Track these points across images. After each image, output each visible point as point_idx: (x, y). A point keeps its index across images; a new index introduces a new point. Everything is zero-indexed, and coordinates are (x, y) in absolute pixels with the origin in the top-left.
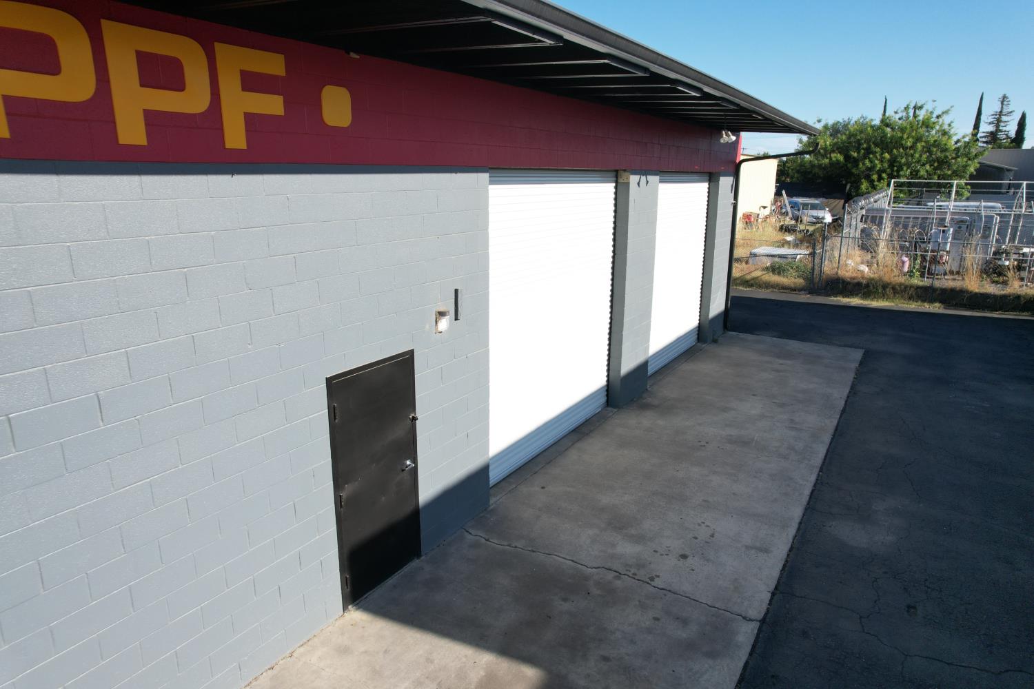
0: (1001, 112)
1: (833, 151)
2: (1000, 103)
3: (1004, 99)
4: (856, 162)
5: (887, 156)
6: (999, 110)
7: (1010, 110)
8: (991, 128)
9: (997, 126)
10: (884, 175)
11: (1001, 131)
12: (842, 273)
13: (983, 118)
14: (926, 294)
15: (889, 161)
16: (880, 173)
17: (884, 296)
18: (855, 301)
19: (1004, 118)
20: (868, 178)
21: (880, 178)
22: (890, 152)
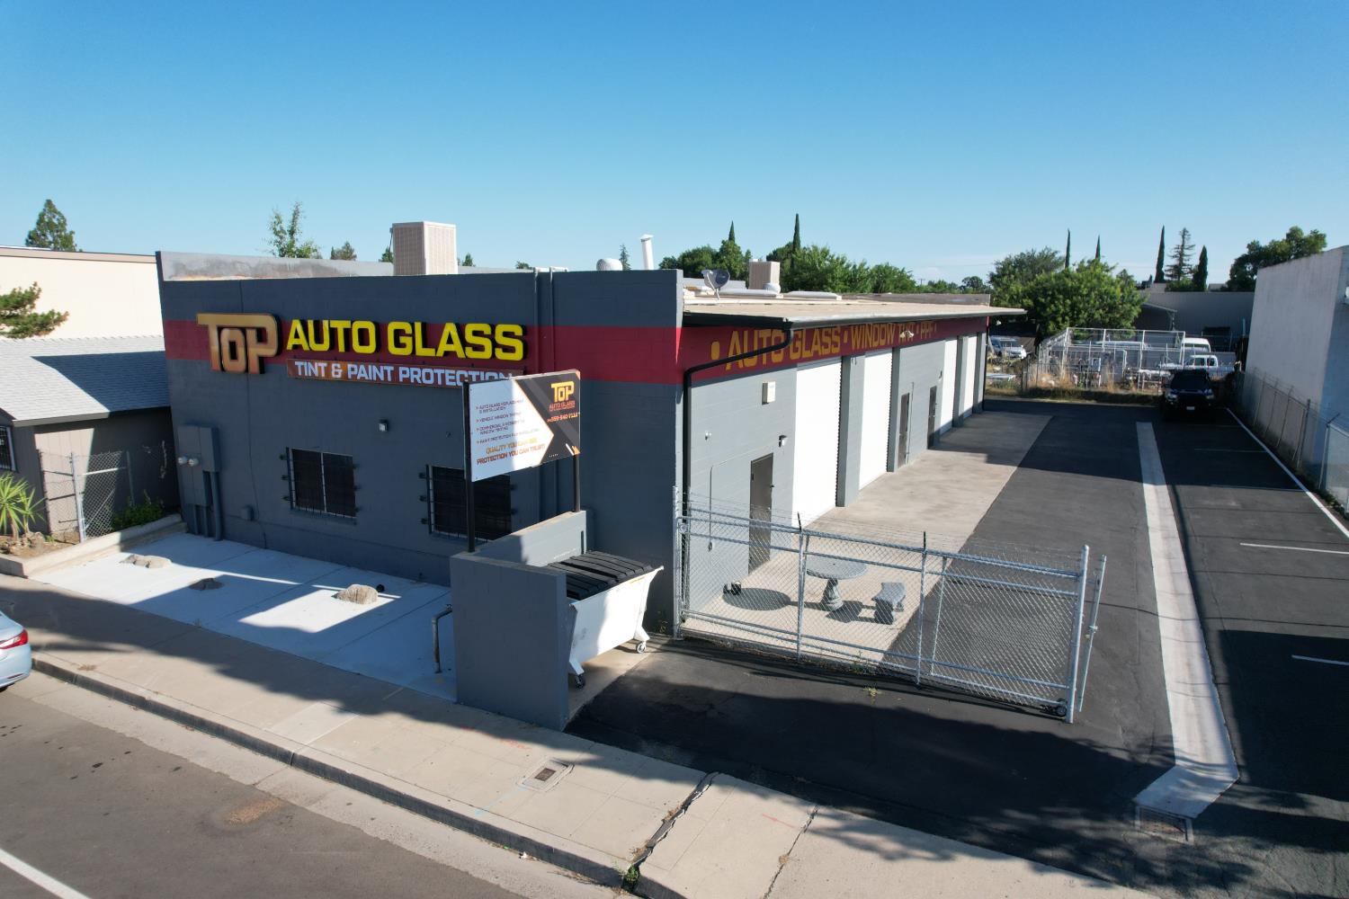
0: (1183, 245)
1: (1024, 297)
2: (1181, 237)
3: (1184, 233)
4: (1044, 306)
5: (1068, 301)
6: (1181, 244)
7: (1191, 244)
8: (1175, 262)
9: (1181, 260)
10: (1067, 318)
11: (1185, 265)
12: (1039, 385)
13: (1166, 251)
14: (1087, 395)
15: (1070, 305)
16: (1063, 315)
17: (1064, 397)
18: (1048, 400)
19: (1186, 252)
20: (1054, 319)
21: (1064, 321)
22: (1071, 299)
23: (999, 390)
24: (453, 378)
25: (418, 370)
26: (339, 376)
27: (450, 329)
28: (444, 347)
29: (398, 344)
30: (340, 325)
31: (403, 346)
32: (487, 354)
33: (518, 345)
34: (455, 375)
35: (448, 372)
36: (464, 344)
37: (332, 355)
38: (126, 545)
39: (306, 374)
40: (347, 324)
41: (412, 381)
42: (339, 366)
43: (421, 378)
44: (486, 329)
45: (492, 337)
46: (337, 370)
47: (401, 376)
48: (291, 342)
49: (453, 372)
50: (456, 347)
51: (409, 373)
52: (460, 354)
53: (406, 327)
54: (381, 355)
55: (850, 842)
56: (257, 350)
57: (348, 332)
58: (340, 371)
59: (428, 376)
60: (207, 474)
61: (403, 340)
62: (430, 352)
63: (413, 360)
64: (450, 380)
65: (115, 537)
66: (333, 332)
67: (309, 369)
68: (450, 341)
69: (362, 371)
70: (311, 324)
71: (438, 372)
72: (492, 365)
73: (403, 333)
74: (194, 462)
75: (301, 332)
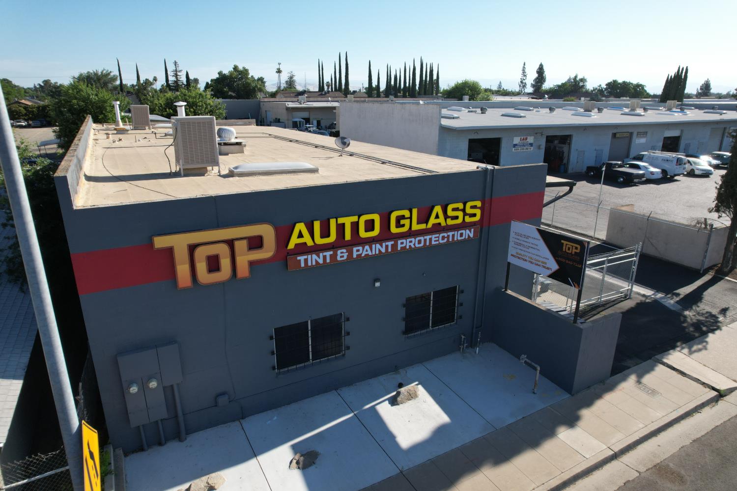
0: (176, 70)
2: (174, 65)
3: (175, 63)
6: (175, 69)
7: (180, 69)
8: (174, 79)
9: (177, 78)
11: (179, 80)
19: (179, 74)
24: (437, 239)
25: (413, 240)
26: (345, 258)
27: (438, 209)
28: (432, 221)
29: (398, 225)
30: (347, 221)
31: (403, 226)
32: (460, 221)
33: (478, 212)
34: (438, 237)
35: (434, 236)
36: (446, 217)
37: (340, 243)
39: (310, 264)
40: (354, 218)
41: (408, 247)
42: (344, 251)
43: (414, 245)
44: (460, 206)
45: (464, 210)
46: (342, 255)
47: (399, 247)
48: (294, 241)
49: (437, 235)
50: (441, 220)
51: (402, 244)
52: (443, 224)
53: (406, 213)
54: (386, 235)
56: (244, 258)
57: (355, 226)
58: (346, 255)
59: (420, 242)
60: (169, 389)
61: (402, 222)
62: (423, 226)
63: (410, 234)
64: (435, 241)
66: (341, 228)
67: (313, 259)
68: (437, 217)
69: (365, 251)
70: (317, 225)
71: (428, 237)
72: (464, 226)
73: (403, 217)
74: (153, 384)
75: (305, 232)
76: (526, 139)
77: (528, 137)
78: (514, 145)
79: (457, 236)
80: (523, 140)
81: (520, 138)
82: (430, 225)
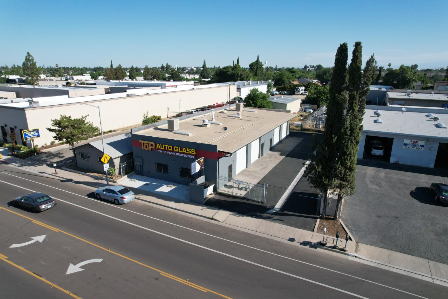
1: (314, 94)
4: (320, 97)
5: (326, 96)
10: (325, 101)
12: (305, 128)
15: (326, 97)
16: (325, 100)
17: (311, 131)
18: (307, 132)
20: (322, 101)
21: (324, 102)
22: (326, 95)
23: (297, 128)
25: (179, 154)
27: (184, 149)
28: (183, 151)
29: (176, 150)
30: (166, 146)
32: (190, 153)
33: (195, 152)
36: (187, 151)
37: (165, 150)
38: (128, 177)
40: (167, 146)
44: (190, 150)
45: (191, 151)
47: (176, 154)
48: (157, 147)
50: (185, 151)
51: (177, 154)
52: (186, 152)
53: (177, 147)
54: (173, 151)
55: (234, 215)
56: (151, 147)
57: (167, 147)
58: (166, 152)
59: (181, 155)
60: (140, 166)
61: (177, 149)
62: (181, 152)
63: (178, 152)
65: (126, 176)
66: (165, 147)
67: (161, 151)
68: (184, 150)
69: (170, 153)
70: (161, 145)
71: (183, 154)
72: (191, 154)
73: (177, 148)
74: (138, 163)
75: (159, 146)
76: (417, 142)
77: (419, 141)
78: (404, 144)
79: (190, 156)
80: (414, 142)
81: (410, 141)
82: (183, 152)
